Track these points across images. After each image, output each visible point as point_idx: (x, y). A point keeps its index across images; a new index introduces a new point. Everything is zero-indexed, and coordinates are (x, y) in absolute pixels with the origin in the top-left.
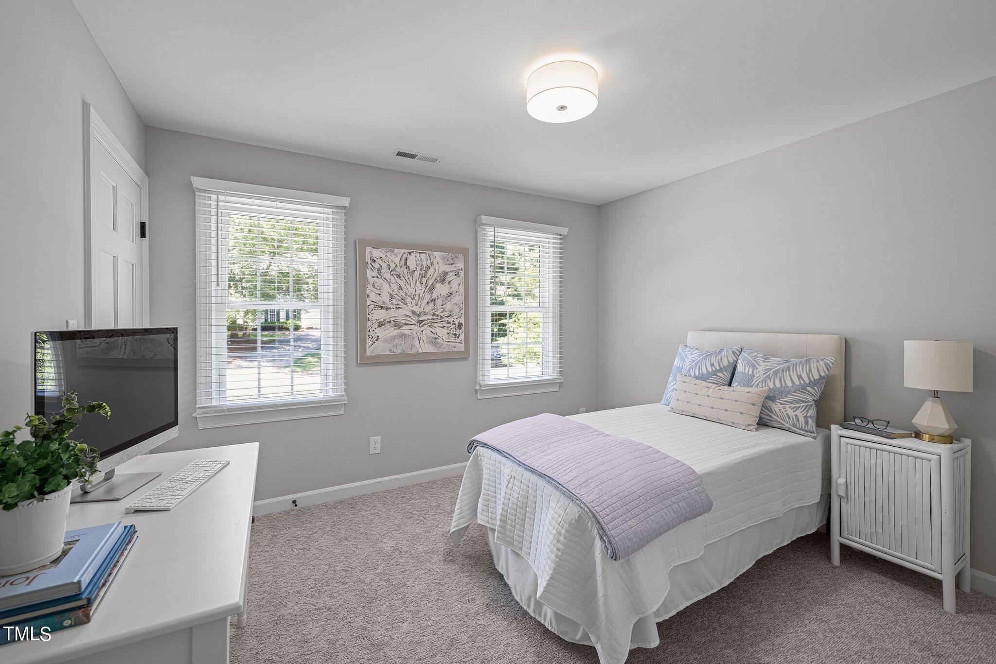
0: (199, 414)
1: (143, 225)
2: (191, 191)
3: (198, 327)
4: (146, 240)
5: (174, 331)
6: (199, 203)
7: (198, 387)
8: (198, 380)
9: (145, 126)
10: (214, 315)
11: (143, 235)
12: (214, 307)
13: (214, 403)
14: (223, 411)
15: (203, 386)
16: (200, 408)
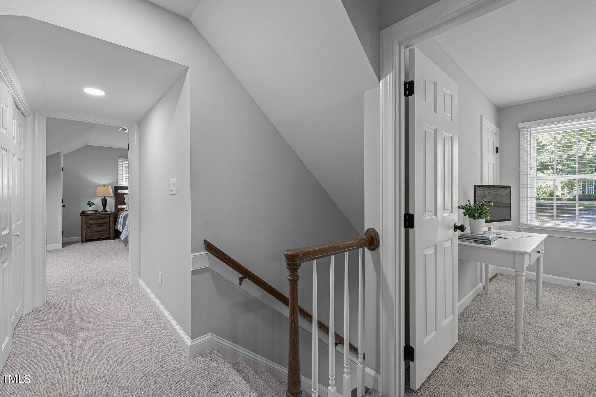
0: (521, 226)
1: (497, 148)
2: (518, 130)
3: (521, 188)
4: (498, 154)
5: (511, 186)
6: (522, 134)
7: (521, 214)
8: (521, 212)
9: (498, 109)
10: (529, 183)
11: (497, 152)
12: (529, 179)
13: (529, 223)
14: (534, 227)
15: (523, 215)
16: (521, 224)
